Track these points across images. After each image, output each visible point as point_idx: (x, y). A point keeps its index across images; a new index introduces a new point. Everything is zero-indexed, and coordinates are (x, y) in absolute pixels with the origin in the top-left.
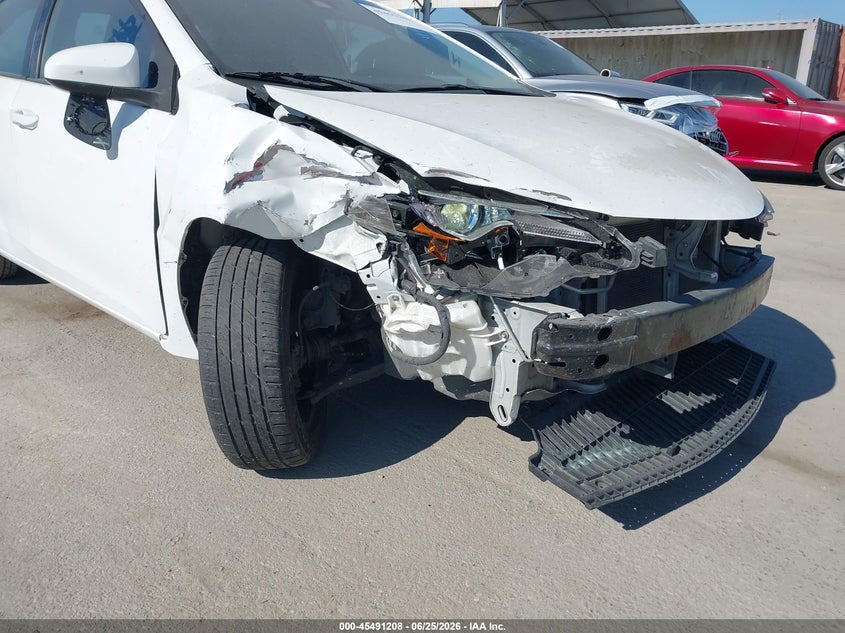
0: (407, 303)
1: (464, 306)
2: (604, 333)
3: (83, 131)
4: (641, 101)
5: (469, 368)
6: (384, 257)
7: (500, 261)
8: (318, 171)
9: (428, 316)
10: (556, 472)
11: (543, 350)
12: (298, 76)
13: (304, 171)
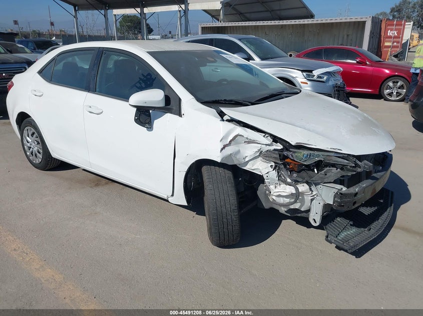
0: (280, 185)
1: (303, 186)
2: (356, 194)
3: (141, 122)
4: (311, 71)
5: (301, 206)
6: (274, 170)
7: (315, 170)
8: (250, 142)
9: (290, 190)
10: (335, 240)
11: (337, 201)
12: (225, 100)
13: (245, 142)
